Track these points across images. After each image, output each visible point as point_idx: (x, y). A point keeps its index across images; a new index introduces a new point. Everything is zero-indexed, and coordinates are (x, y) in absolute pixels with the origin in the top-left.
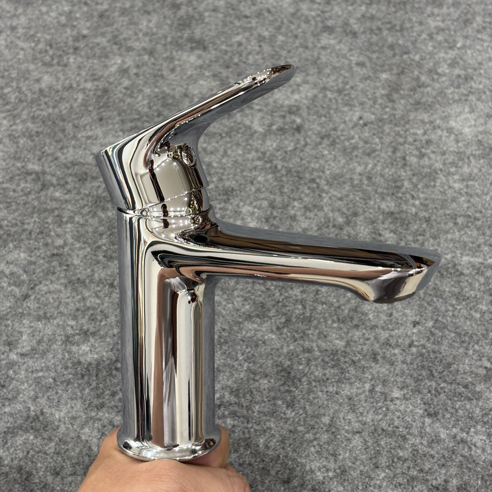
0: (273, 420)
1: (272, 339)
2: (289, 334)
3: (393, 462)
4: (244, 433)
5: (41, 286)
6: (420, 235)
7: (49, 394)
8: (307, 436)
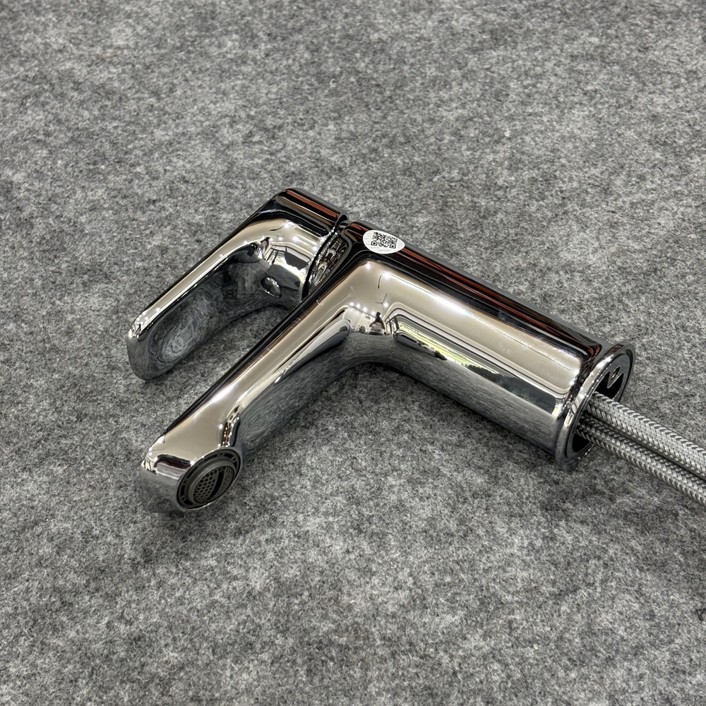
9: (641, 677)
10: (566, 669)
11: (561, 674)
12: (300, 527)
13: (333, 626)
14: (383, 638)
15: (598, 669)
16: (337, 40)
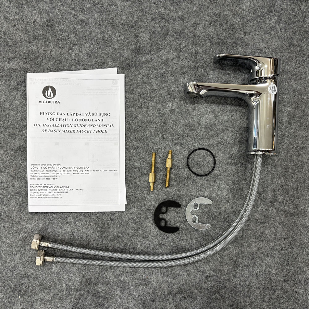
0: (228, 282)
1: (230, 247)
2: (236, 245)
3: (270, 300)
4: (217, 287)
5: (143, 224)
6: (292, 197)
7: (149, 270)
8: (240, 289)
9: (266, 247)
10: (254, 239)
11: (252, 239)
12: (220, 185)
13: (216, 211)
14: (224, 217)
15: (259, 242)
16: (302, 31)
